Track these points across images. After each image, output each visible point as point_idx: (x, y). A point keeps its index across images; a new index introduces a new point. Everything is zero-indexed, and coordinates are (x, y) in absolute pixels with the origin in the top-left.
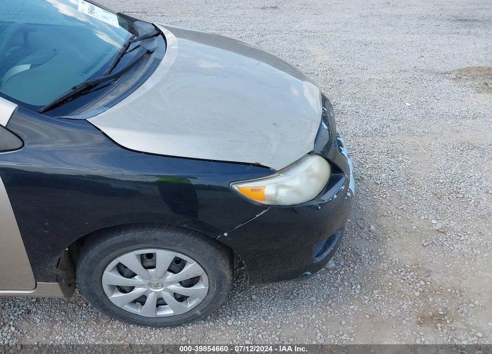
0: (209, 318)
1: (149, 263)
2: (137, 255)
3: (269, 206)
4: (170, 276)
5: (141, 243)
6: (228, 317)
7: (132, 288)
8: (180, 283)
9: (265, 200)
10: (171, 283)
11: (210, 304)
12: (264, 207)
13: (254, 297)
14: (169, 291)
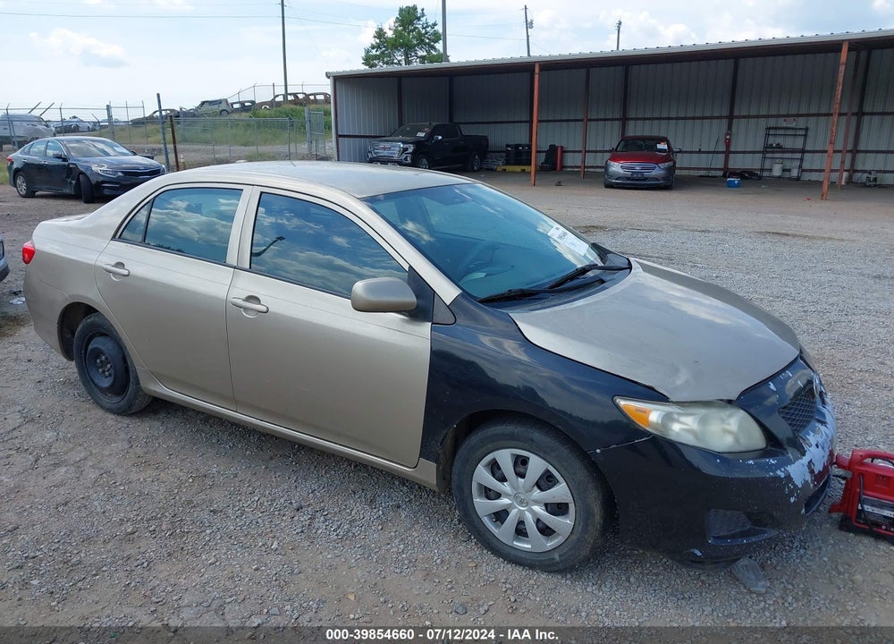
0: (569, 576)
1: (521, 469)
2: (513, 455)
3: (651, 434)
4: (537, 493)
5: (519, 440)
6: (590, 584)
7: (498, 496)
8: (546, 505)
9: (649, 426)
10: (537, 502)
11: (571, 548)
12: (646, 433)
13: (632, 579)
14: (533, 512)
